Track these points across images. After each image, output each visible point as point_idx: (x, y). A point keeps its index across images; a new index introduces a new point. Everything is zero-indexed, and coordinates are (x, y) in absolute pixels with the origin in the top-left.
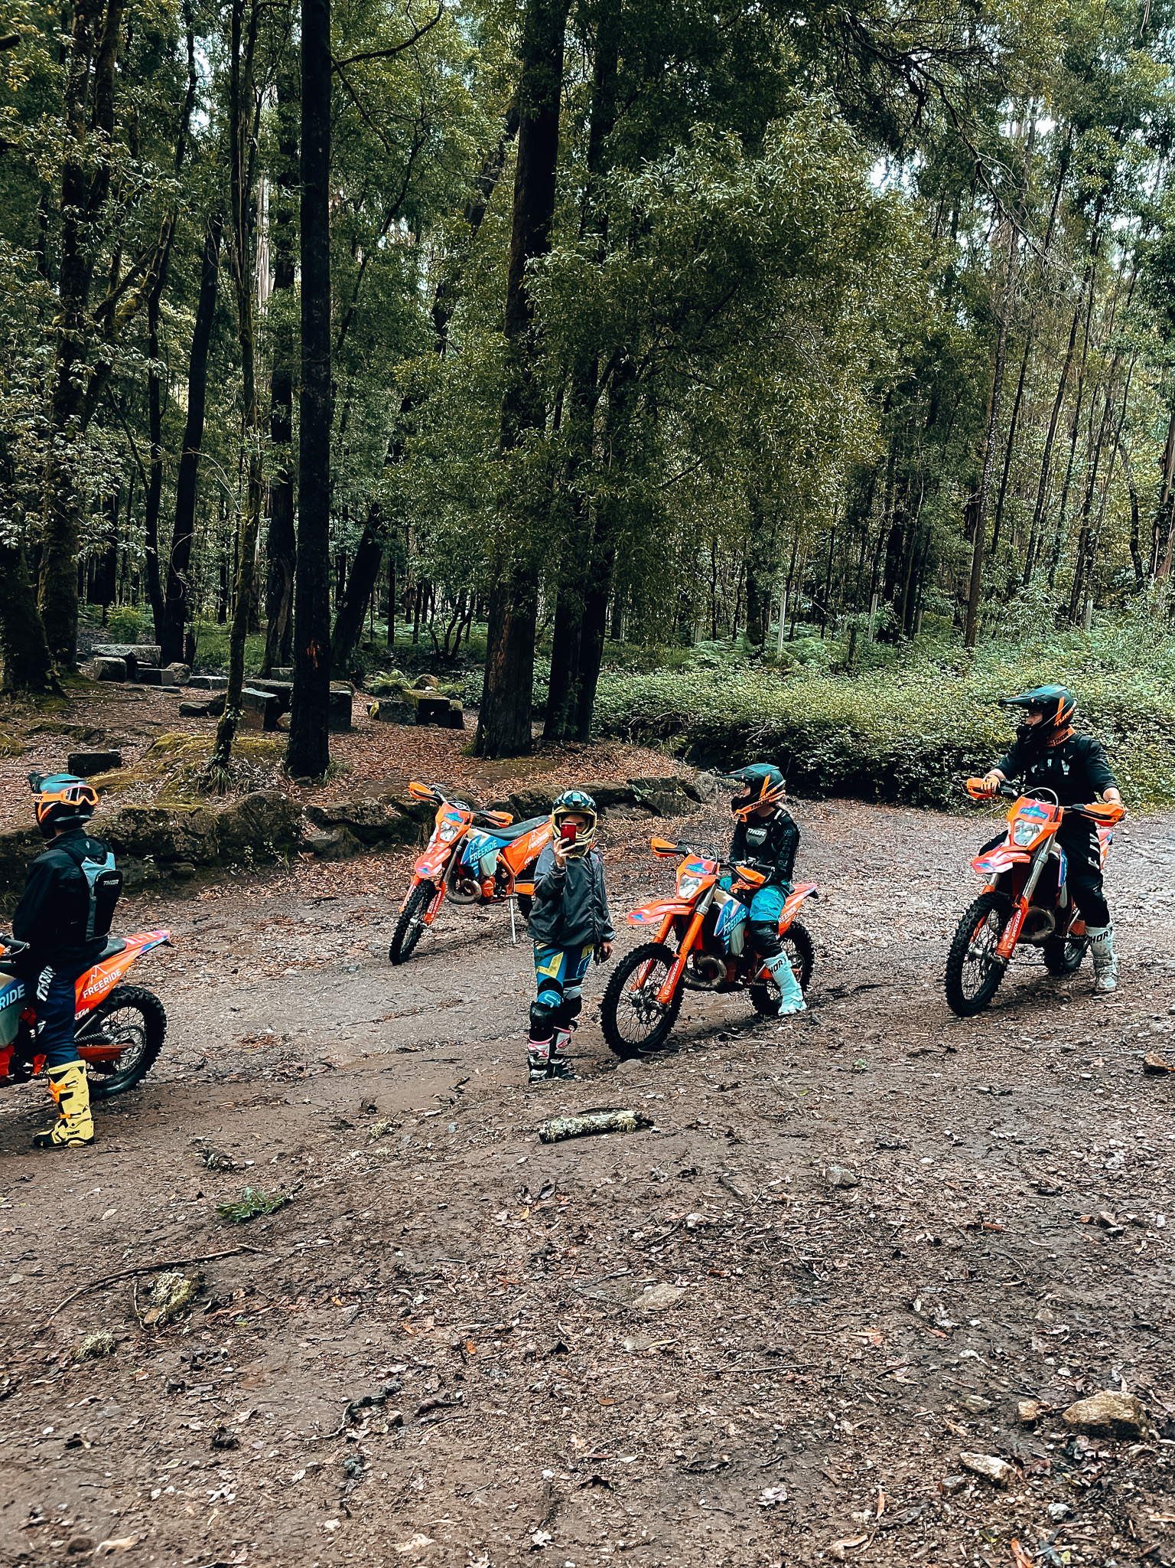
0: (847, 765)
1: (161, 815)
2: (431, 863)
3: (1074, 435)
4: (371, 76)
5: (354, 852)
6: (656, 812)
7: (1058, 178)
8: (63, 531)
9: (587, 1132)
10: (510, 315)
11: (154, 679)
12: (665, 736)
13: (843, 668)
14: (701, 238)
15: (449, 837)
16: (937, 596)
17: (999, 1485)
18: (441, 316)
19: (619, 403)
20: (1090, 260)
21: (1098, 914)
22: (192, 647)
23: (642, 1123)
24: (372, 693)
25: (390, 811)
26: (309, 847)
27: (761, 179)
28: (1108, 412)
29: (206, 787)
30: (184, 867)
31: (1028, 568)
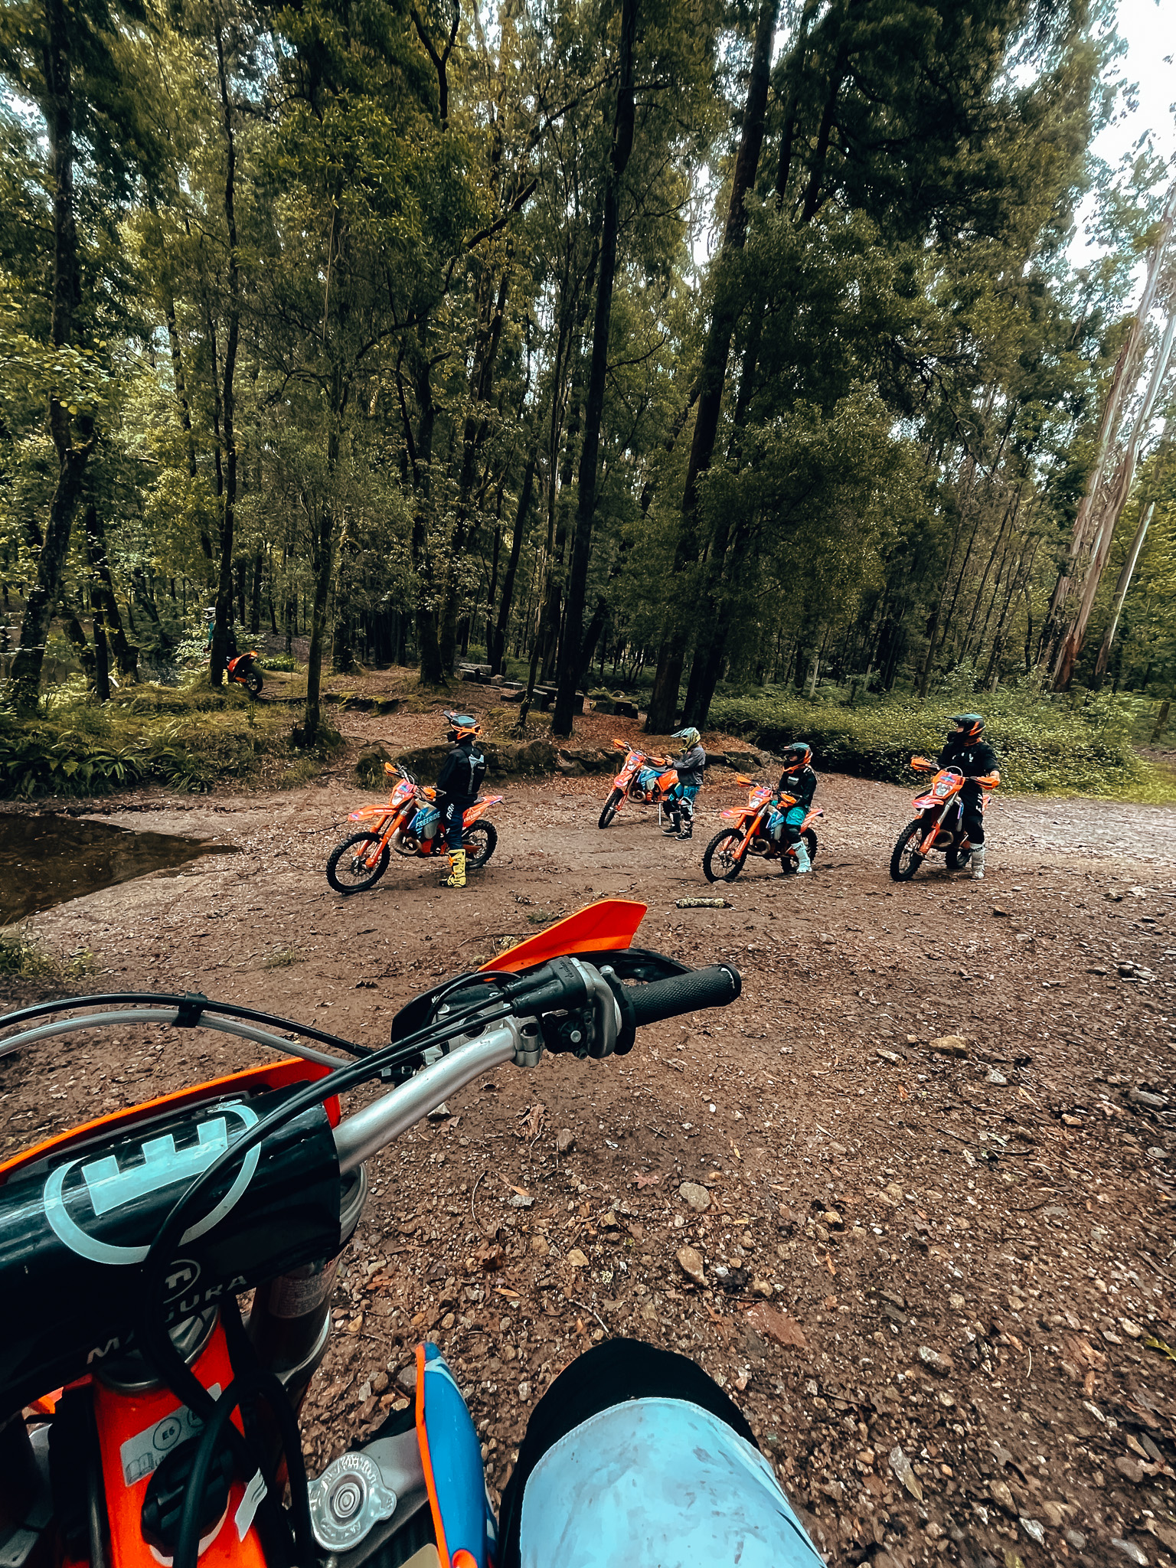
0: (845, 755)
1: (493, 746)
2: (622, 781)
3: (997, 583)
4: (621, 373)
5: (582, 774)
6: (737, 770)
7: (1004, 432)
8: (452, 605)
9: (699, 906)
10: (685, 501)
11: (488, 682)
12: (745, 731)
13: (848, 704)
14: (794, 462)
15: (632, 768)
16: (907, 668)
17: (894, 1064)
18: (646, 501)
19: (740, 550)
20: (1020, 480)
21: (978, 837)
22: (504, 669)
23: (727, 905)
24: (591, 698)
25: (600, 755)
26: (560, 769)
27: (831, 430)
28: (1019, 572)
29: (513, 735)
30: (503, 772)
31: (962, 656)
